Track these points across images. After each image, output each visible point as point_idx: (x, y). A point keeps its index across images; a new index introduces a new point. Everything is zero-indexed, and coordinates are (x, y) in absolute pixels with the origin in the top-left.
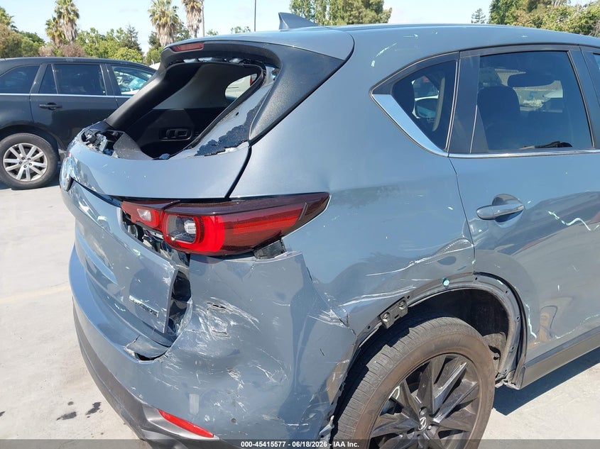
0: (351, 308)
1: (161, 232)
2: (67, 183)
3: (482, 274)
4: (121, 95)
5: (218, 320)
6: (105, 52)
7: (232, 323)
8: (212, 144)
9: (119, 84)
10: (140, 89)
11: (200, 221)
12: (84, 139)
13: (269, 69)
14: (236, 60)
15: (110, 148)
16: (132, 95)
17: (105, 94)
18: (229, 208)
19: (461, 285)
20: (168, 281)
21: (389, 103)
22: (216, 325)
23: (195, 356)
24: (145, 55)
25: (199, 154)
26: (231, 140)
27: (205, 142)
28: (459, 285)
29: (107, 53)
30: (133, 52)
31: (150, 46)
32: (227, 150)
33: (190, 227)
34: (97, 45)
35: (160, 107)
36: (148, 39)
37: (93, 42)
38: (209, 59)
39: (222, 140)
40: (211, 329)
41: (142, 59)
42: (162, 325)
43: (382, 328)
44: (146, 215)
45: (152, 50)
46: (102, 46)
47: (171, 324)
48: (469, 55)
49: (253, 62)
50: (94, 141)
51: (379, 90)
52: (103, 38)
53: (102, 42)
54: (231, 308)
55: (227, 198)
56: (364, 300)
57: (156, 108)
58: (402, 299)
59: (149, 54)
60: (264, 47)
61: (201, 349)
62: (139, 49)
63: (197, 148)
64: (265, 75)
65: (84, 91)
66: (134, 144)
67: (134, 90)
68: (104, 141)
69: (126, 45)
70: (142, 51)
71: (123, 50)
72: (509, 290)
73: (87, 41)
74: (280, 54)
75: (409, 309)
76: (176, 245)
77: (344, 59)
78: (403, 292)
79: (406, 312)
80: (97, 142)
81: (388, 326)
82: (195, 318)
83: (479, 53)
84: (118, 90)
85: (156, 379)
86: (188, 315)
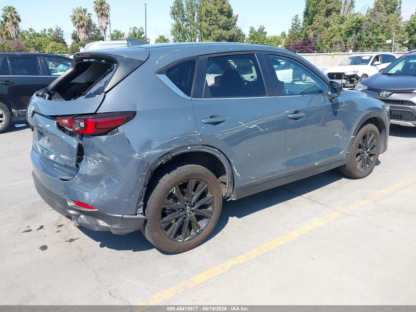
0: (146, 155)
1: (72, 128)
2: (31, 114)
3: (207, 145)
4: (52, 75)
5: (95, 161)
6: (39, 45)
7: (100, 161)
8: (91, 94)
9: (50, 68)
10: (65, 71)
11: (86, 122)
12: (37, 95)
13: (115, 65)
14: (103, 61)
15: (50, 99)
16: (60, 75)
17: (41, 75)
18: (96, 116)
19: (197, 149)
20: (75, 146)
21: (164, 78)
22: (94, 163)
23: (86, 176)
24: (69, 47)
25: (86, 98)
26: (98, 92)
27: (88, 93)
28: (195, 149)
29: (41, 46)
30: (59, 45)
31: (72, 41)
32: (97, 96)
33: (82, 124)
34: (34, 40)
35: (74, 81)
36: (71, 36)
37: (31, 38)
38: (93, 60)
39: (95, 92)
40: (92, 164)
41: (67, 50)
42: (74, 165)
43: (162, 164)
44: (66, 121)
45: (73, 43)
46: (37, 41)
47: (77, 166)
48: (203, 57)
49: (110, 62)
50: (43, 96)
51: (160, 72)
52: (38, 35)
53: (37, 38)
54: (99, 155)
55: (95, 113)
56: (153, 152)
57: (72, 82)
58: (169, 153)
59: (72, 46)
60: (112, 56)
61: (89, 172)
62: (64, 43)
63: (85, 96)
64: (113, 67)
65: (27, 73)
66: (61, 96)
67: (60, 72)
68: (47, 96)
69: (55, 40)
70: (67, 44)
71: (52, 44)
72: (221, 153)
73: (27, 37)
74: (118, 59)
75: (172, 157)
76: (77, 132)
77: (144, 60)
78: (169, 150)
79: (171, 158)
80: (44, 96)
81: (164, 163)
82: (86, 161)
83: (207, 57)
84: (49, 72)
85: (72, 188)
86: (83, 161)
